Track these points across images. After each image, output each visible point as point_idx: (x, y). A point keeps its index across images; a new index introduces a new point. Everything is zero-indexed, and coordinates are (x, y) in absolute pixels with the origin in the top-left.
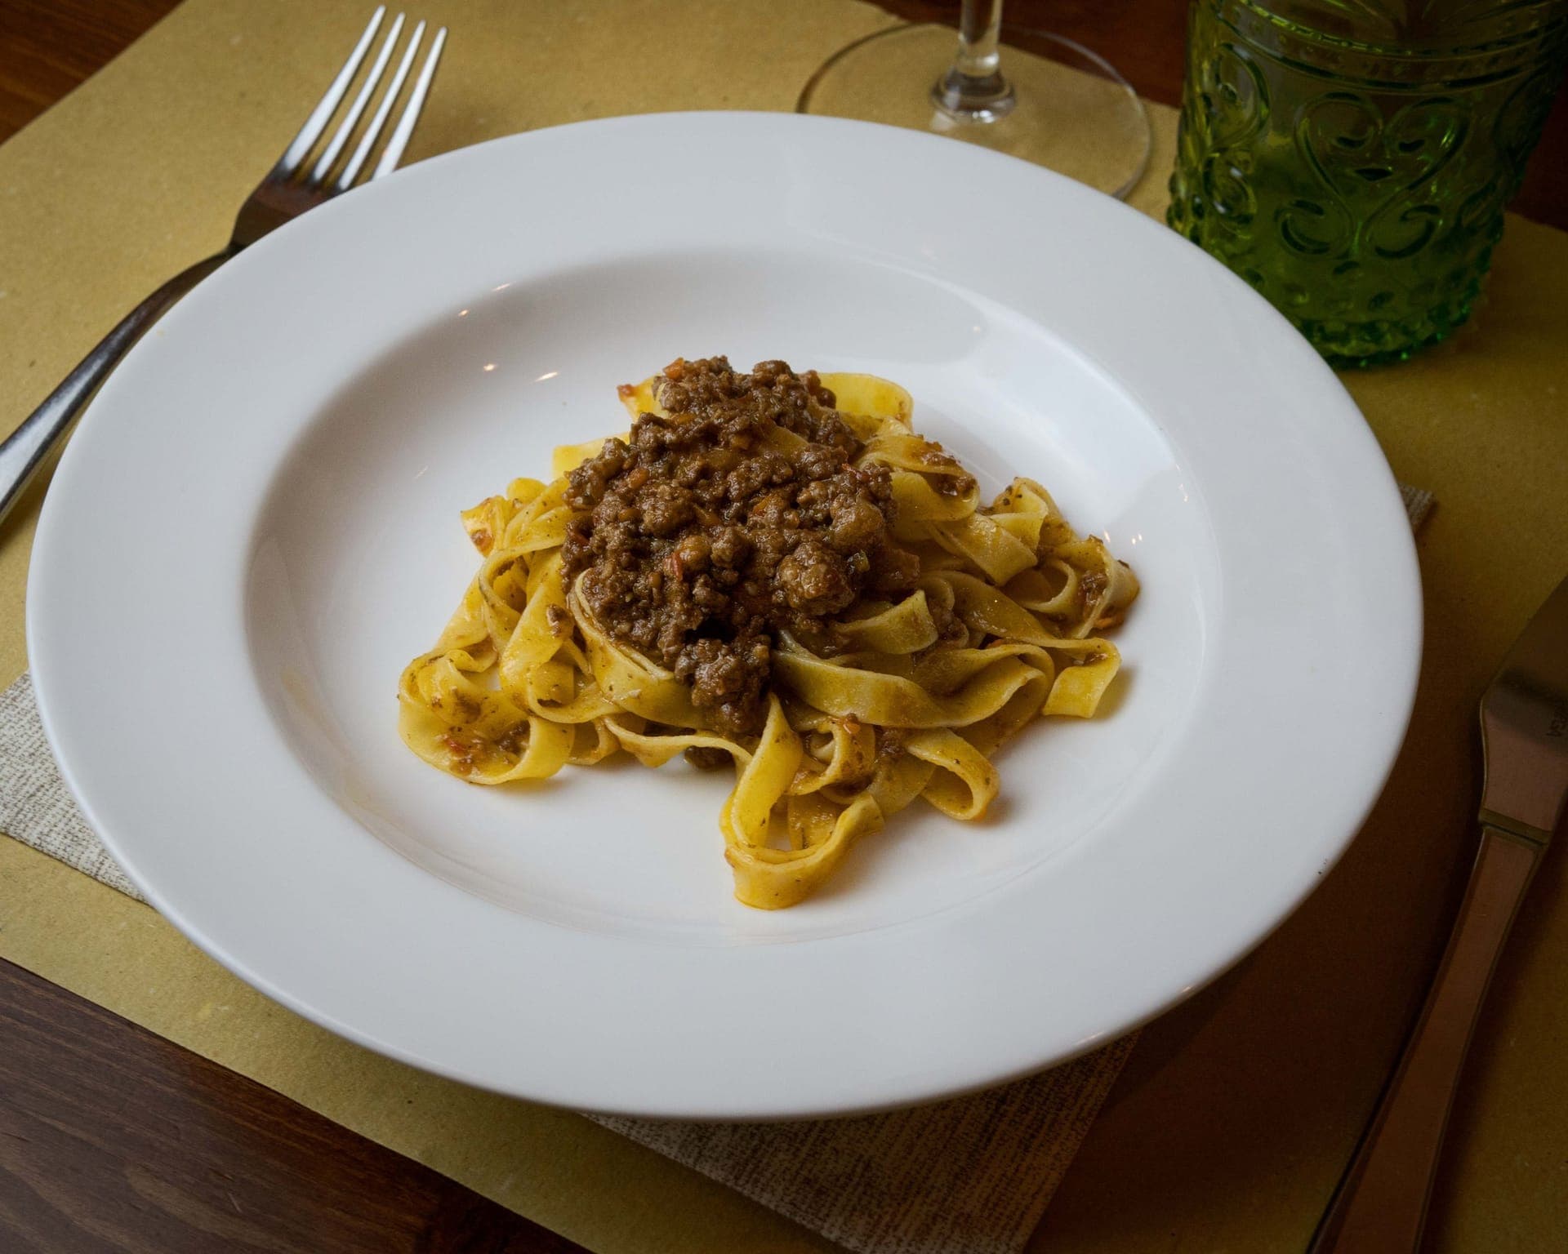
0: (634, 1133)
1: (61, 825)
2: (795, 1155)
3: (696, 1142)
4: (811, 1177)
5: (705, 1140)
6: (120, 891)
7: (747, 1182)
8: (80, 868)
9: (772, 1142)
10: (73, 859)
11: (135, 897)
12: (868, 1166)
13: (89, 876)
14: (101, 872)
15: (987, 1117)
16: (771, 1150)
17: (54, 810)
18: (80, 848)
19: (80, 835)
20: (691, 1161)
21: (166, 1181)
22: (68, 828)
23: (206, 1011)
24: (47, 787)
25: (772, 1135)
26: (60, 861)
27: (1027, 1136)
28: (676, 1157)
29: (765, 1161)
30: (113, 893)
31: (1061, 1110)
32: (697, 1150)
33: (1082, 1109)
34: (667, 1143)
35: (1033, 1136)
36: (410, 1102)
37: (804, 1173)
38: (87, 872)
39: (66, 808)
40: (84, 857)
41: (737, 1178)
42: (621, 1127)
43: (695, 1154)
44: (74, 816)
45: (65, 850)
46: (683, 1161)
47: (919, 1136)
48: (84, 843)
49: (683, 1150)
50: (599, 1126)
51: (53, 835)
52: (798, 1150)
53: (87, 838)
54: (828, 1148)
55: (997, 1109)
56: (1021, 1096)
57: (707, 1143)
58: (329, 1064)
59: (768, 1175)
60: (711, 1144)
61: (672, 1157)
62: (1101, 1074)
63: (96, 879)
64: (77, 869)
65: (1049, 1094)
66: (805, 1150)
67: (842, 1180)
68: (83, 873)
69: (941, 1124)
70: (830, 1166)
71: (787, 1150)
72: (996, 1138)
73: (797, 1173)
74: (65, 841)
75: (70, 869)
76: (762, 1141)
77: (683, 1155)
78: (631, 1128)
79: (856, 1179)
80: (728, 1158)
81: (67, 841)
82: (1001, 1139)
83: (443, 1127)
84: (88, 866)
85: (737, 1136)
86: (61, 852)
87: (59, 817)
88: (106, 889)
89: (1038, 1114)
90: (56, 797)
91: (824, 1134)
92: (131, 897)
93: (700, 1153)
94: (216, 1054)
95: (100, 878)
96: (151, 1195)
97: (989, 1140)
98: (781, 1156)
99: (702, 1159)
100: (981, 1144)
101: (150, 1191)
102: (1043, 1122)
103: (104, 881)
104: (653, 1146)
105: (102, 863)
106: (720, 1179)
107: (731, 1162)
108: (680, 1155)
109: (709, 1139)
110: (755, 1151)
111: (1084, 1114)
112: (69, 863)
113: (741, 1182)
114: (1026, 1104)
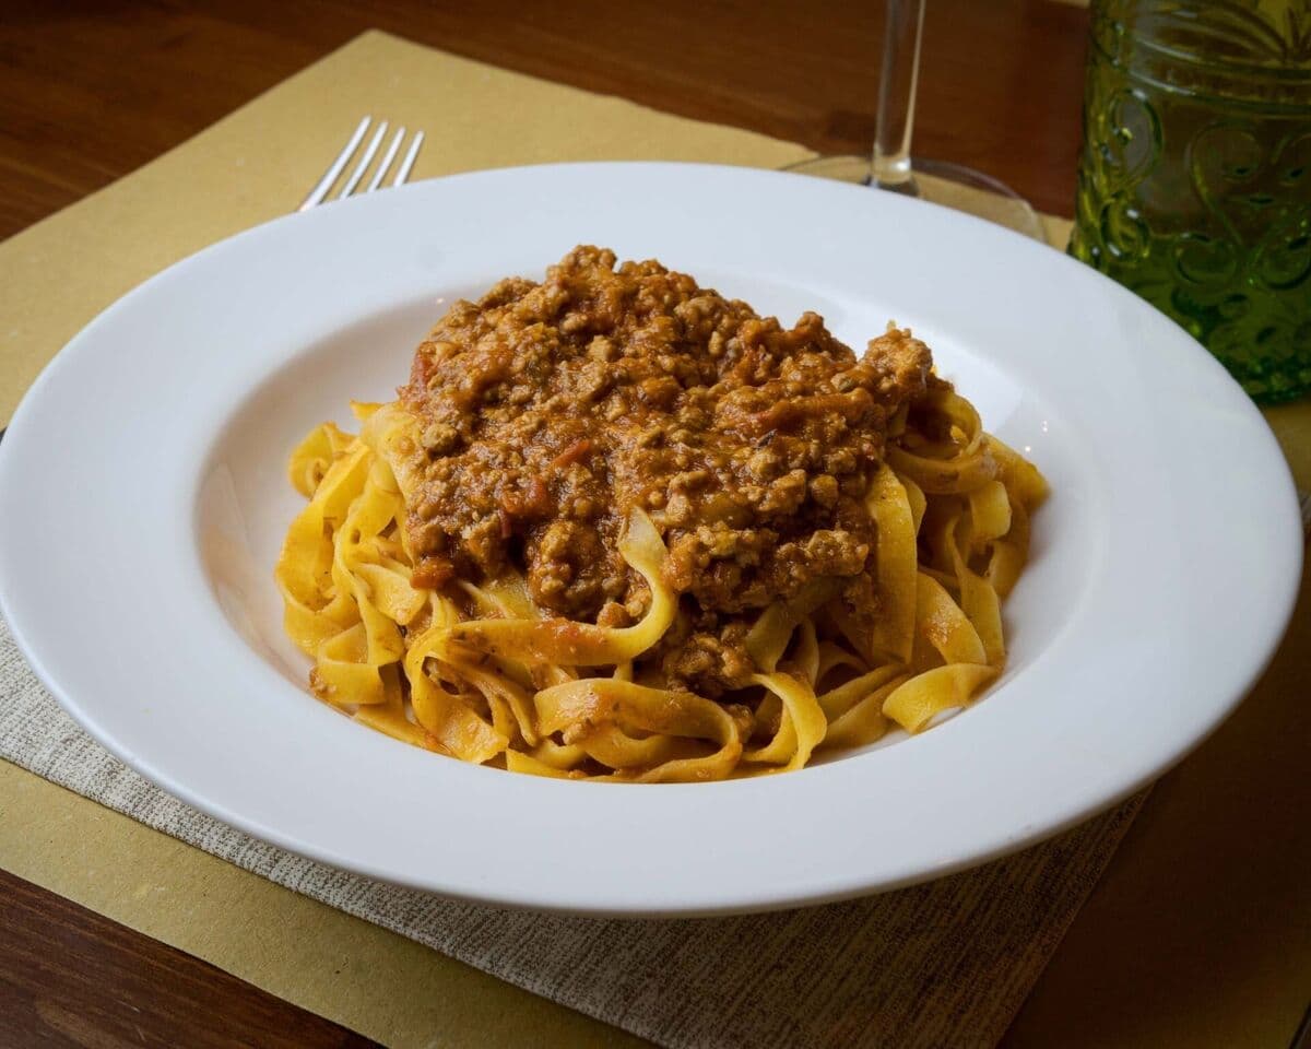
0: (559, 994)
1: (17, 730)
2: (722, 1013)
3: (622, 1001)
4: (739, 1033)
5: (630, 1000)
6: (68, 789)
7: (673, 1036)
8: (32, 770)
9: (697, 1003)
10: (26, 760)
11: (82, 793)
12: (795, 1027)
13: (39, 776)
14: (52, 771)
15: (915, 994)
16: (697, 1009)
17: (11, 718)
18: (33, 750)
19: (34, 738)
20: (616, 1019)
21: (75, 1013)
22: (23, 732)
23: (143, 891)
24: (6, 697)
25: (699, 996)
26: (14, 763)
27: (956, 1012)
28: (601, 1016)
29: (691, 1018)
30: (63, 791)
31: (989, 989)
32: (622, 1009)
33: (1011, 987)
34: (593, 1002)
35: (962, 1012)
36: (338, 972)
37: (731, 1029)
38: (39, 772)
39: (23, 716)
40: (36, 759)
41: (662, 1033)
42: (546, 989)
43: (620, 1013)
44: (30, 722)
45: (18, 752)
46: (609, 1020)
47: (847, 1006)
48: (38, 745)
49: (608, 1009)
50: (526, 992)
51: (9, 739)
52: (725, 1009)
53: (40, 741)
54: (755, 1010)
55: (924, 988)
56: (949, 977)
57: (632, 1003)
58: (260, 938)
59: (694, 1030)
60: (636, 1004)
61: (597, 1016)
62: (1029, 959)
63: (47, 779)
64: (29, 771)
65: (977, 976)
66: (731, 1011)
67: (770, 1037)
68: (35, 774)
69: (869, 997)
70: (757, 1025)
71: (714, 1010)
72: (925, 1011)
73: (724, 1029)
74: (19, 744)
75: (23, 771)
76: (689, 1001)
77: (608, 1013)
78: (556, 990)
79: (784, 1037)
80: (654, 1015)
81: (22, 744)
82: (930, 1013)
83: (369, 994)
84: (40, 766)
85: (663, 997)
86: (14, 755)
87: (15, 723)
88: (55, 788)
89: (966, 992)
90: (15, 706)
91: (750, 999)
92: (79, 794)
93: (626, 1011)
94: (148, 929)
95: (50, 777)
96: (57, 1025)
97: (917, 1014)
98: (708, 1014)
99: (628, 1016)
100: (910, 1017)
101: (58, 1021)
102: (971, 999)
103: (54, 780)
104: (579, 1007)
105: (53, 763)
106: (645, 1034)
107: (656, 1019)
108: (605, 1014)
109: (635, 999)
110: (681, 1010)
111: (1014, 992)
112: (22, 765)
113: (667, 1036)
114: (955, 984)
